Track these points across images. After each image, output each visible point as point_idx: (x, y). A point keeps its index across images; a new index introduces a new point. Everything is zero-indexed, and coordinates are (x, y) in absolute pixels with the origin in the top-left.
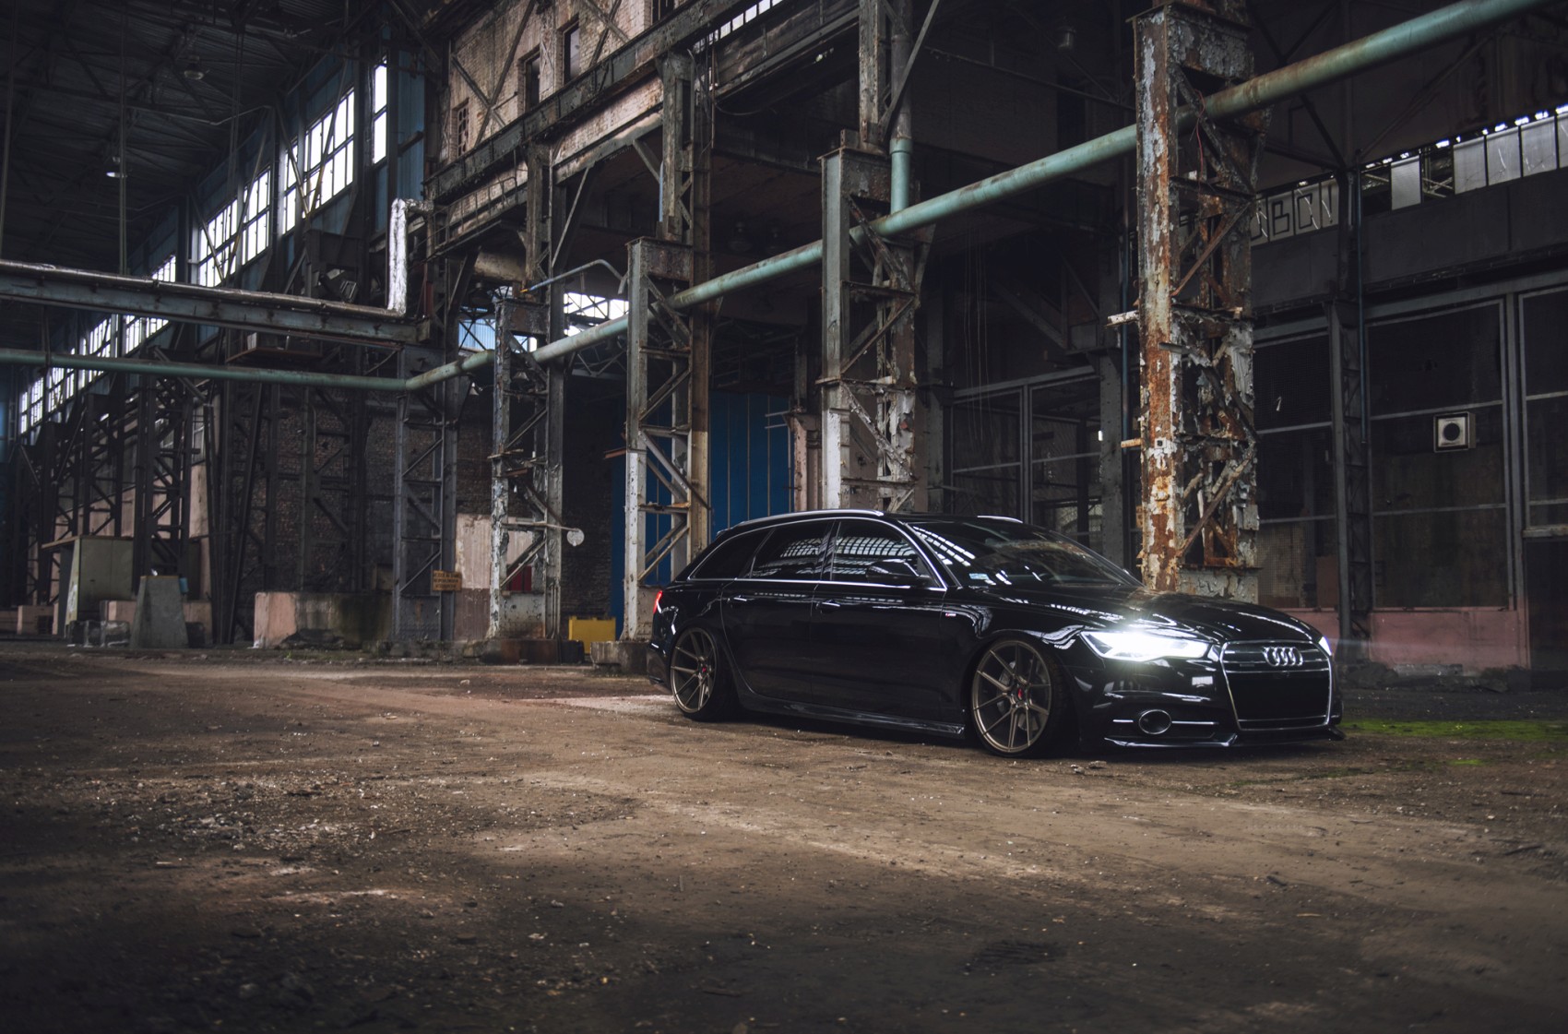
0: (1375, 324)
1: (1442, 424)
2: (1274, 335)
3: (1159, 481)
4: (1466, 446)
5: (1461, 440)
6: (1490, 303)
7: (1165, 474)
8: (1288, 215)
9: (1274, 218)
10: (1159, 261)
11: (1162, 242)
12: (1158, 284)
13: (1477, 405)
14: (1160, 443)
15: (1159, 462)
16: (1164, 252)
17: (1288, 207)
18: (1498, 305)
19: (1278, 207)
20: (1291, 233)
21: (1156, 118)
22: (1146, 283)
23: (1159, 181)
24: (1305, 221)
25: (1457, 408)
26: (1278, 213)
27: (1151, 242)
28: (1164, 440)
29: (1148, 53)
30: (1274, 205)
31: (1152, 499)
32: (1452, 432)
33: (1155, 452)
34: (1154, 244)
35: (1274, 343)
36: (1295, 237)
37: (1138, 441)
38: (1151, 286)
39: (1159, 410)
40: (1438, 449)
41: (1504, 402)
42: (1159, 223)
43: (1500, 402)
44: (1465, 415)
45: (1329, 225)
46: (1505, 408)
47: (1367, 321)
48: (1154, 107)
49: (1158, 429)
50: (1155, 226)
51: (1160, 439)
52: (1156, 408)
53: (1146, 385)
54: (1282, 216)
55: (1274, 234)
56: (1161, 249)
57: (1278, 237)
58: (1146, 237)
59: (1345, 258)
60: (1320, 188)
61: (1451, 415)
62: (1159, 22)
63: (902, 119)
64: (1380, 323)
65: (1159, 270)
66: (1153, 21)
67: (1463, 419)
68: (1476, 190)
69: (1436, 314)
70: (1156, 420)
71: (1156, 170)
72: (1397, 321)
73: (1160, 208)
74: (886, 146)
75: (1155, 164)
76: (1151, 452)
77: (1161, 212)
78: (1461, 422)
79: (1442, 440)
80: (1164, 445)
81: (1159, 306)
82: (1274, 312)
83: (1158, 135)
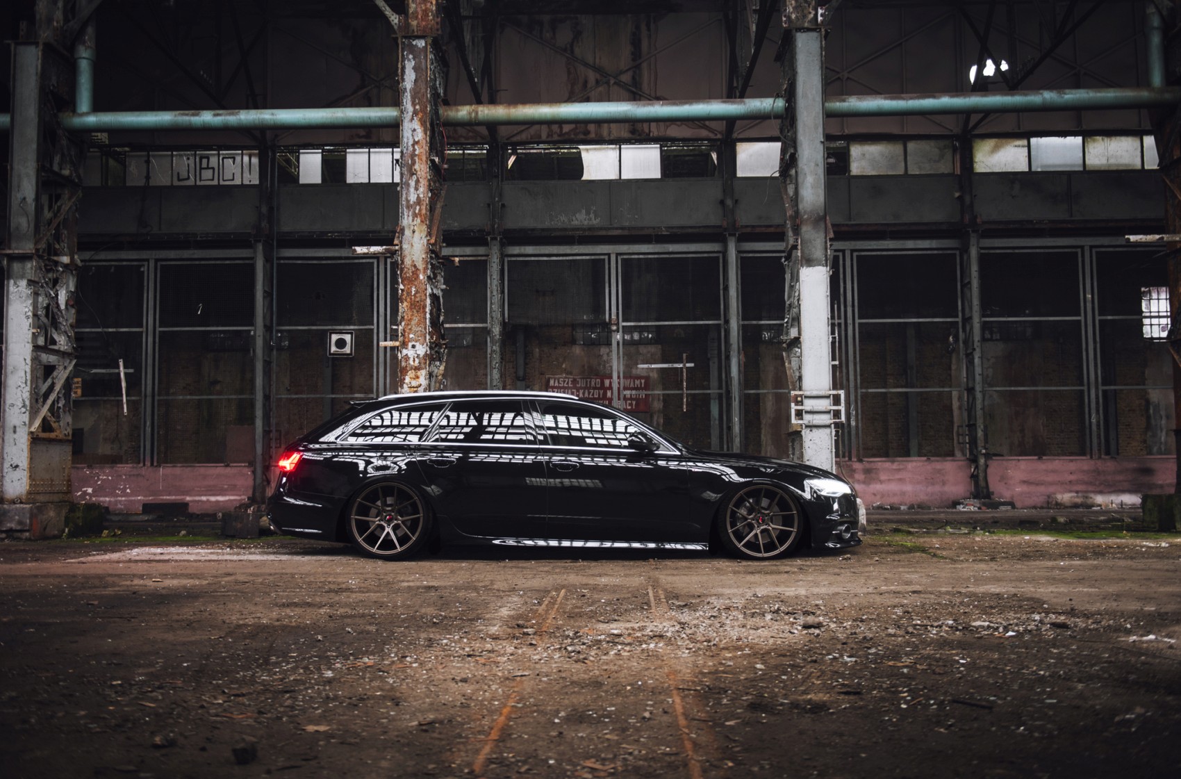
0: (282, 262)
1: (335, 337)
2: (196, 256)
3: (411, 374)
4: (351, 354)
5: (347, 350)
6: (368, 260)
7: (417, 369)
8: (213, 169)
9: (201, 169)
10: (415, 215)
11: (419, 202)
12: (414, 232)
13: (356, 327)
14: (414, 347)
15: (412, 359)
16: (420, 210)
17: (214, 161)
18: (373, 263)
19: (205, 161)
20: (215, 182)
21: (415, 113)
22: (403, 230)
23: (416, 159)
24: (228, 176)
25: (342, 327)
26: (204, 165)
27: (408, 201)
28: (417, 344)
29: (409, 65)
30: (201, 158)
31: (405, 386)
32: (341, 343)
33: (409, 352)
34: (411, 203)
35: (197, 263)
36: (219, 186)
37: (397, 344)
38: (407, 233)
39: (413, 323)
40: (330, 354)
41: (375, 327)
42: (416, 189)
43: (372, 327)
44: (351, 333)
45: (248, 183)
46: (375, 331)
47: (279, 259)
48: (414, 104)
49: (411, 336)
50: (412, 190)
51: (413, 343)
52: (410, 320)
53: (402, 302)
54: (208, 168)
55: (200, 180)
56: (418, 208)
57: (203, 183)
58: (404, 196)
59: (264, 210)
60: (242, 154)
61: (340, 332)
62: (419, 45)
63: (90, 30)
64: (286, 262)
65: (415, 223)
66: (414, 43)
67: (350, 335)
68: (362, 183)
69: (329, 262)
70: (410, 329)
71: (414, 150)
72: (299, 262)
73: (418, 178)
74: (72, 49)
75: (413, 145)
76: (405, 352)
77: (417, 182)
78: (348, 338)
79: (334, 349)
80: (417, 348)
81: (415, 248)
82: (199, 239)
83: (416, 124)
